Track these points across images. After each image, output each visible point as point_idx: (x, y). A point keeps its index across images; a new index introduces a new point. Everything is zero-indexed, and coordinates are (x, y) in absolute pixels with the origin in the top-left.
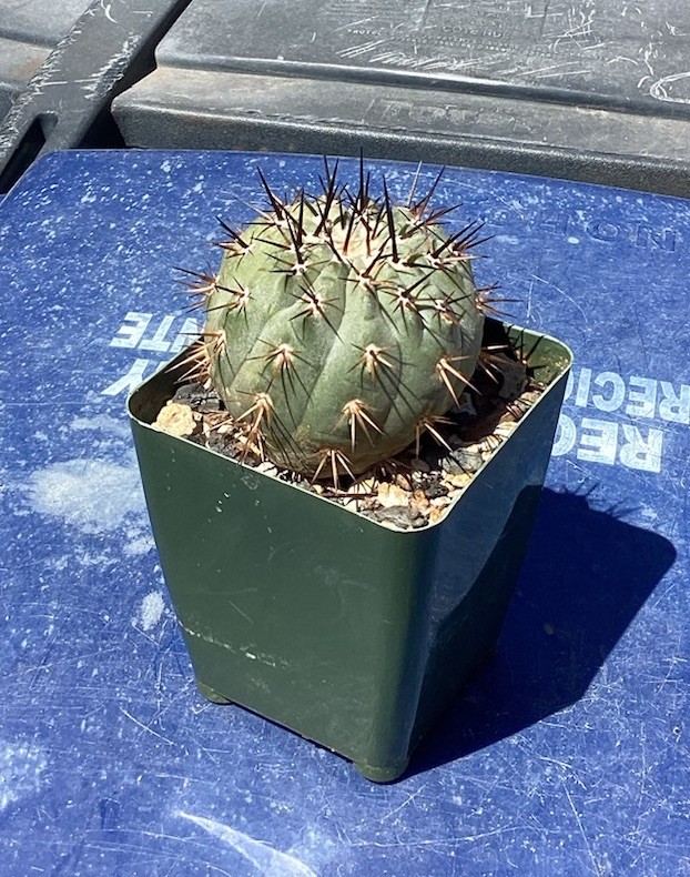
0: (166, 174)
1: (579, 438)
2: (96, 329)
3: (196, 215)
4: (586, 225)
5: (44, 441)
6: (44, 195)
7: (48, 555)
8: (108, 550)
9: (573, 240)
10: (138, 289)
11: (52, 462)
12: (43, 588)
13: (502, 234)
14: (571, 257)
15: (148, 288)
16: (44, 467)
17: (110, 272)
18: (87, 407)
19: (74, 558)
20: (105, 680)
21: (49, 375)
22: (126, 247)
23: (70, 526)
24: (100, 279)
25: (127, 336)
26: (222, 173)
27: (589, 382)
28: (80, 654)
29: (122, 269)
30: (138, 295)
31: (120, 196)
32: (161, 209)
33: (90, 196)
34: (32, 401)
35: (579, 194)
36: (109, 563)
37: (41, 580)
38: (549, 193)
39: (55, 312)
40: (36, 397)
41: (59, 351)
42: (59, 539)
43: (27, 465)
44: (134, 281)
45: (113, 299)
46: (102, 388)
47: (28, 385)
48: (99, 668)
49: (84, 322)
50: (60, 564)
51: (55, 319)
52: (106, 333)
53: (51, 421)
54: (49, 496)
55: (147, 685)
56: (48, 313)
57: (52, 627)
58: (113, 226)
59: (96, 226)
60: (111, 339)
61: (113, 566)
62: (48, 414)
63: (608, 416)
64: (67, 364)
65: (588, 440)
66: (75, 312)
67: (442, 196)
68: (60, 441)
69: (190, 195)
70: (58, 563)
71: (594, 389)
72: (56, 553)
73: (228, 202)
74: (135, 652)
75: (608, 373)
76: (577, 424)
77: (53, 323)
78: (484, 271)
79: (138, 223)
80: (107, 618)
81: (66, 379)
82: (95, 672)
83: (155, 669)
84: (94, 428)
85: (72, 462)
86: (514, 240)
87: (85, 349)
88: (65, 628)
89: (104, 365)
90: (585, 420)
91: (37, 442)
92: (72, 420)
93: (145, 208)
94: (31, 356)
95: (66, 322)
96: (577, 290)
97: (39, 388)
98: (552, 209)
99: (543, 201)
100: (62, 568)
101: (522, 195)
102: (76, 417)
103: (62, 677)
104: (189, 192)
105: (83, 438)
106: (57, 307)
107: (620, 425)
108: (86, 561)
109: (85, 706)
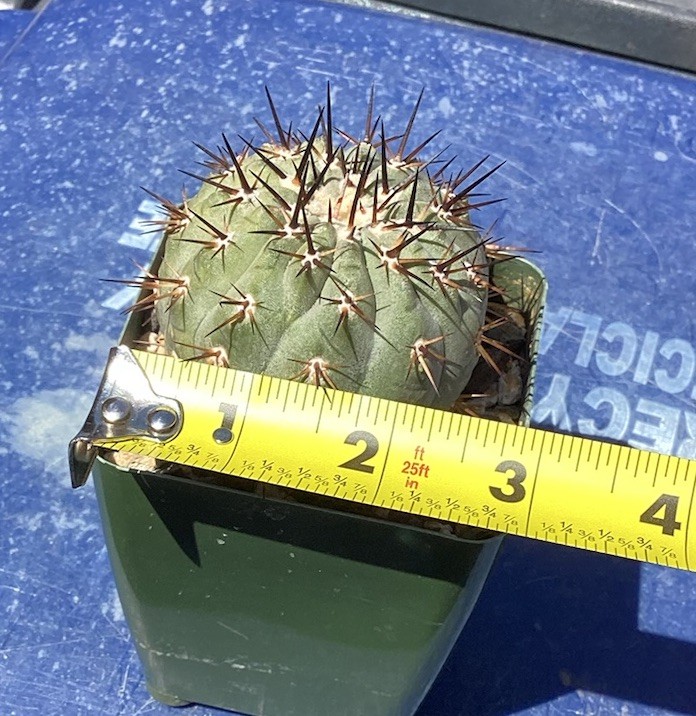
0: (207, 18)
1: (631, 426)
2: (107, 220)
3: (233, 78)
4: (678, 137)
5: (34, 360)
6: (71, 29)
7: (21, 509)
8: (87, 512)
9: (661, 156)
10: (158, 172)
11: (40, 388)
12: (12, 551)
13: (580, 140)
14: (655, 180)
15: (170, 171)
16: (30, 394)
17: (131, 145)
18: (86, 321)
19: (48, 517)
20: (66, 678)
21: (49, 273)
22: (151, 113)
23: (50, 475)
24: (120, 153)
25: (139, 233)
26: (269, 24)
27: (653, 351)
28: (42, 642)
29: (143, 141)
30: (157, 179)
31: (153, 43)
32: (196, 66)
33: (121, 38)
34: (27, 305)
35: (675, 93)
36: (85, 530)
37: (11, 541)
38: (641, 89)
39: (65, 190)
40: (31, 300)
41: (63, 243)
42: (35, 492)
43: (13, 390)
44: (155, 159)
45: (129, 181)
46: (104, 298)
47: (25, 284)
48: (61, 663)
49: (96, 207)
50: (33, 523)
51: (64, 199)
52: (116, 225)
53: (44, 334)
54: (31, 433)
55: (110, 690)
56: (57, 190)
57: (16, 602)
58: (140, 82)
59: (121, 80)
60: (121, 233)
61: (90, 533)
62: (43, 324)
63: (670, 400)
64: (70, 261)
65: (642, 429)
66: (86, 194)
67: (515, 81)
68: (50, 363)
69: (231, 51)
70: (32, 521)
71: (659, 362)
72: (31, 508)
73: (272, 65)
74: (102, 646)
75: (678, 341)
76: (633, 406)
77: (60, 204)
78: (552, 189)
79: (168, 82)
80: (76, 599)
81: (67, 281)
82: (56, 666)
83: (121, 671)
84: (90, 349)
85: (61, 392)
86: (590, 150)
87: (91, 244)
88: (30, 605)
89: (109, 267)
90: (642, 401)
91: (27, 360)
92: (67, 335)
93: (178, 61)
94: (33, 246)
95: (76, 205)
96: (656, 225)
97: (36, 289)
98: (641, 111)
99: (632, 99)
100: (34, 529)
101: (609, 88)
102: (72, 332)
103: (21, 666)
104: (229, 46)
105: (76, 360)
106: (68, 184)
107: (683, 414)
108: (61, 523)
109: (40, 706)
